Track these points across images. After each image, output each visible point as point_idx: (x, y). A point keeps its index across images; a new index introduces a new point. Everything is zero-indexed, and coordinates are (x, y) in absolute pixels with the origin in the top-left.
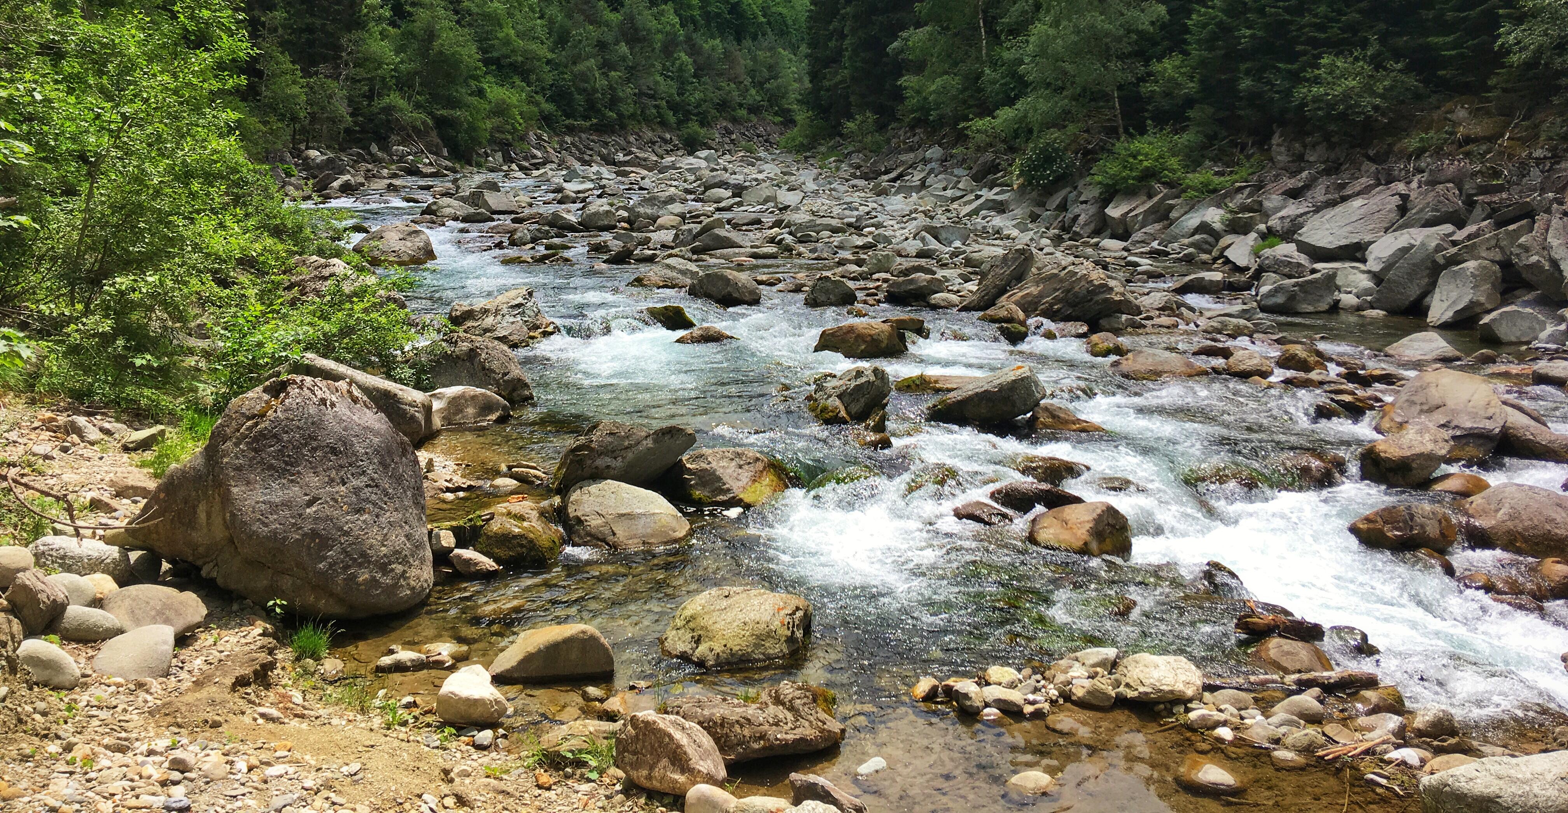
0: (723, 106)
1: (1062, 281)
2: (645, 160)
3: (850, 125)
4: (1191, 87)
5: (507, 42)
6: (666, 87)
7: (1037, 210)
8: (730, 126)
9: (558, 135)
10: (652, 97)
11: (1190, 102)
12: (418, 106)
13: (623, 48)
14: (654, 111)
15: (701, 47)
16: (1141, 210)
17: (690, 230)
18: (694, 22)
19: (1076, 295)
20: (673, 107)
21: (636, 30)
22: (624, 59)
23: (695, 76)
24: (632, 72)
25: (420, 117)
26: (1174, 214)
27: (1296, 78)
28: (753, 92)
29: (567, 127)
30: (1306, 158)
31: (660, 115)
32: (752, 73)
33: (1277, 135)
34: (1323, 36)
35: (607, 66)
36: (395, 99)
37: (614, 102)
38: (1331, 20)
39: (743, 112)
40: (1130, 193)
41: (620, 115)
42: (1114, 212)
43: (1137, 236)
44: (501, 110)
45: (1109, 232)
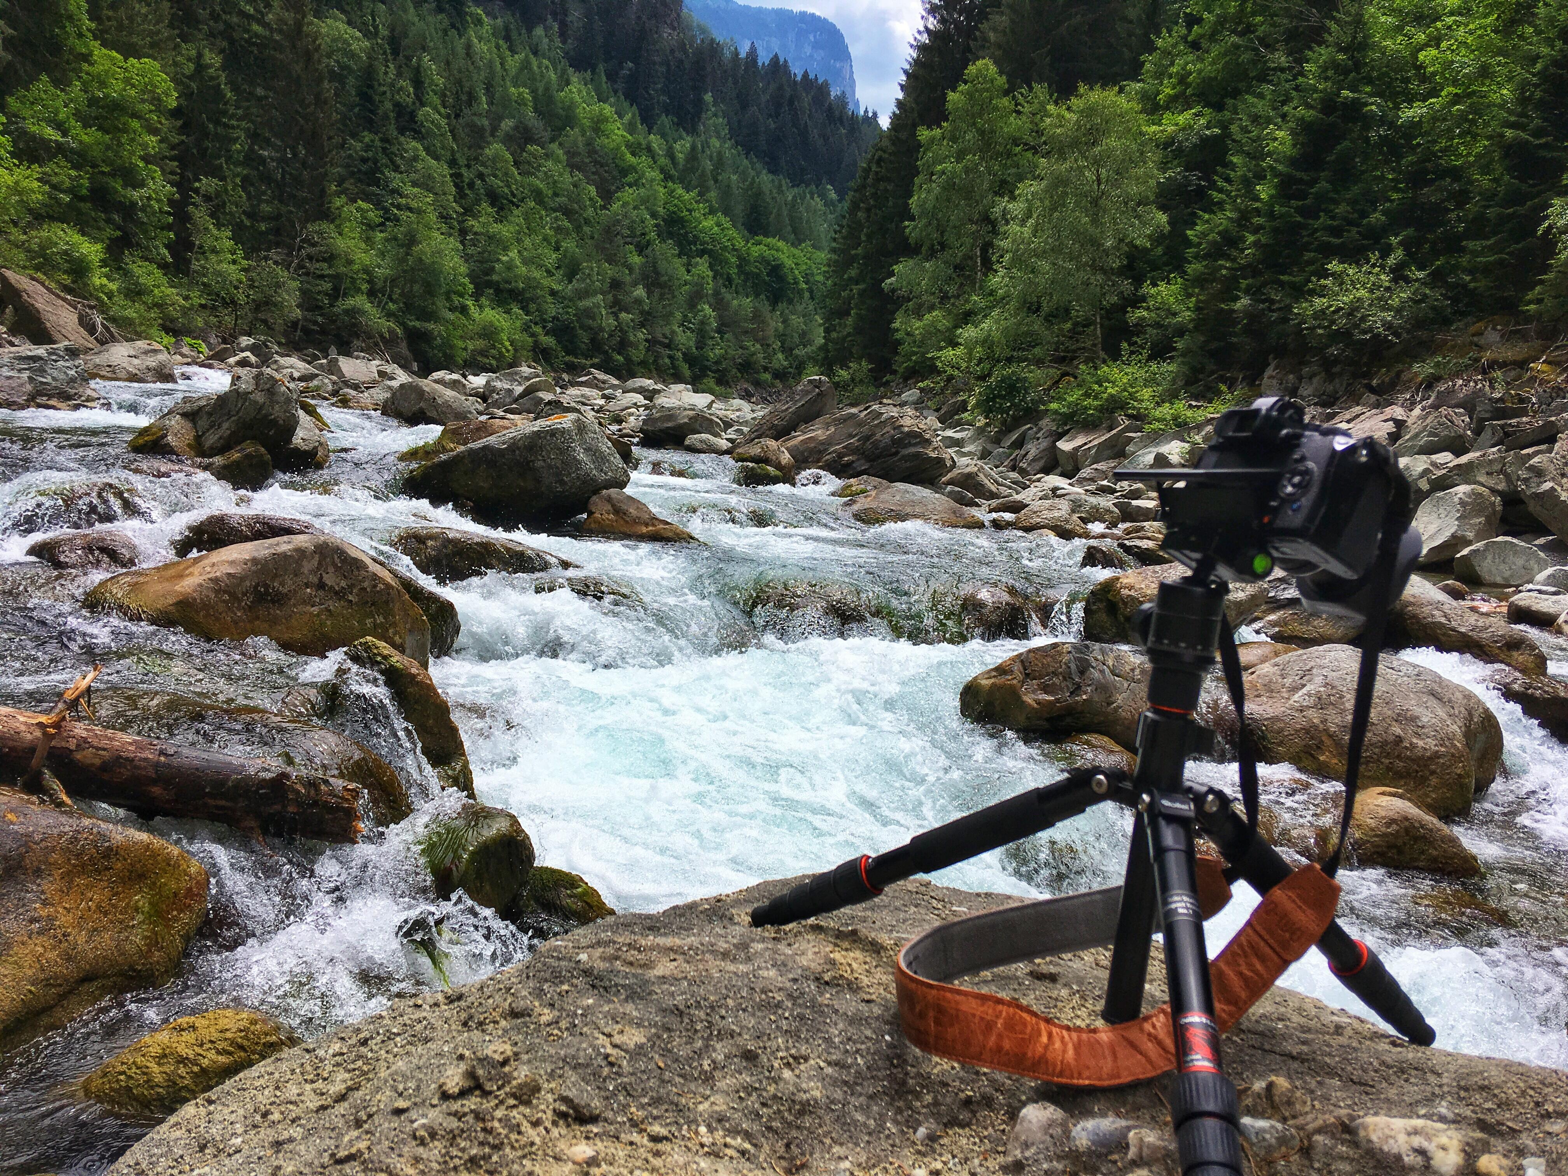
0: (747, 367)
1: (861, 424)
6: (685, 339)
8: (751, 389)
10: (668, 346)
12: (389, 315)
13: (640, 292)
14: (667, 361)
15: (728, 303)
20: (689, 358)
21: (657, 273)
22: (638, 301)
23: (719, 331)
24: (646, 319)
25: (385, 325)
26: (1130, 448)
28: (780, 356)
29: (566, 363)
30: (1300, 392)
31: (674, 367)
32: (782, 337)
33: (1271, 367)
34: (1338, 241)
35: (617, 306)
36: (360, 301)
37: (623, 345)
38: (1351, 223)
39: (767, 376)
40: (1089, 426)
41: (628, 360)
42: (1065, 445)
44: (489, 333)
45: (1059, 470)
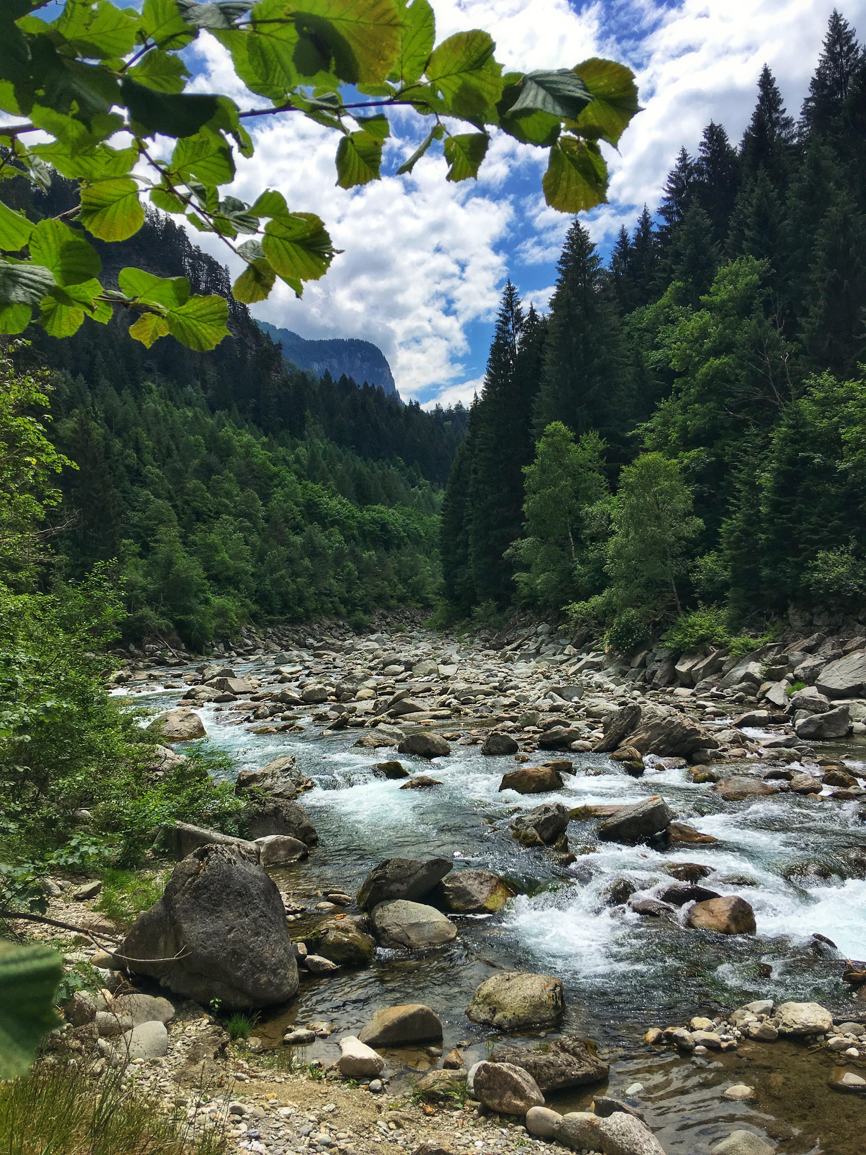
0: (380, 599)
1: (663, 728)
2: (333, 644)
3: (478, 609)
4: (726, 575)
5: (223, 562)
6: (337, 587)
7: (625, 668)
8: (385, 612)
9: (262, 628)
10: (328, 595)
11: (726, 586)
12: (162, 614)
13: (307, 562)
14: (330, 605)
15: (361, 557)
16: (701, 665)
17: (386, 701)
18: (354, 538)
19: (674, 737)
20: (344, 601)
21: (314, 548)
22: (307, 569)
23: (359, 578)
24: (313, 578)
25: (163, 622)
26: (725, 668)
27: (801, 567)
28: (400, 586)
29: (268, 621)
30: (815, 622)
31: (335, 608)
32: (398, 572)
33: (791, 607)
34: (817, 537)
35: (295, 575)
36: (146, 611)
37: (301, 601)
38: (823, 526)
39: (393, 602)
40: (691, 654)
41: (306, 610)
42: (682, 668)
43: (700, 685)
44: (222, 613)
45: (679, 682)
